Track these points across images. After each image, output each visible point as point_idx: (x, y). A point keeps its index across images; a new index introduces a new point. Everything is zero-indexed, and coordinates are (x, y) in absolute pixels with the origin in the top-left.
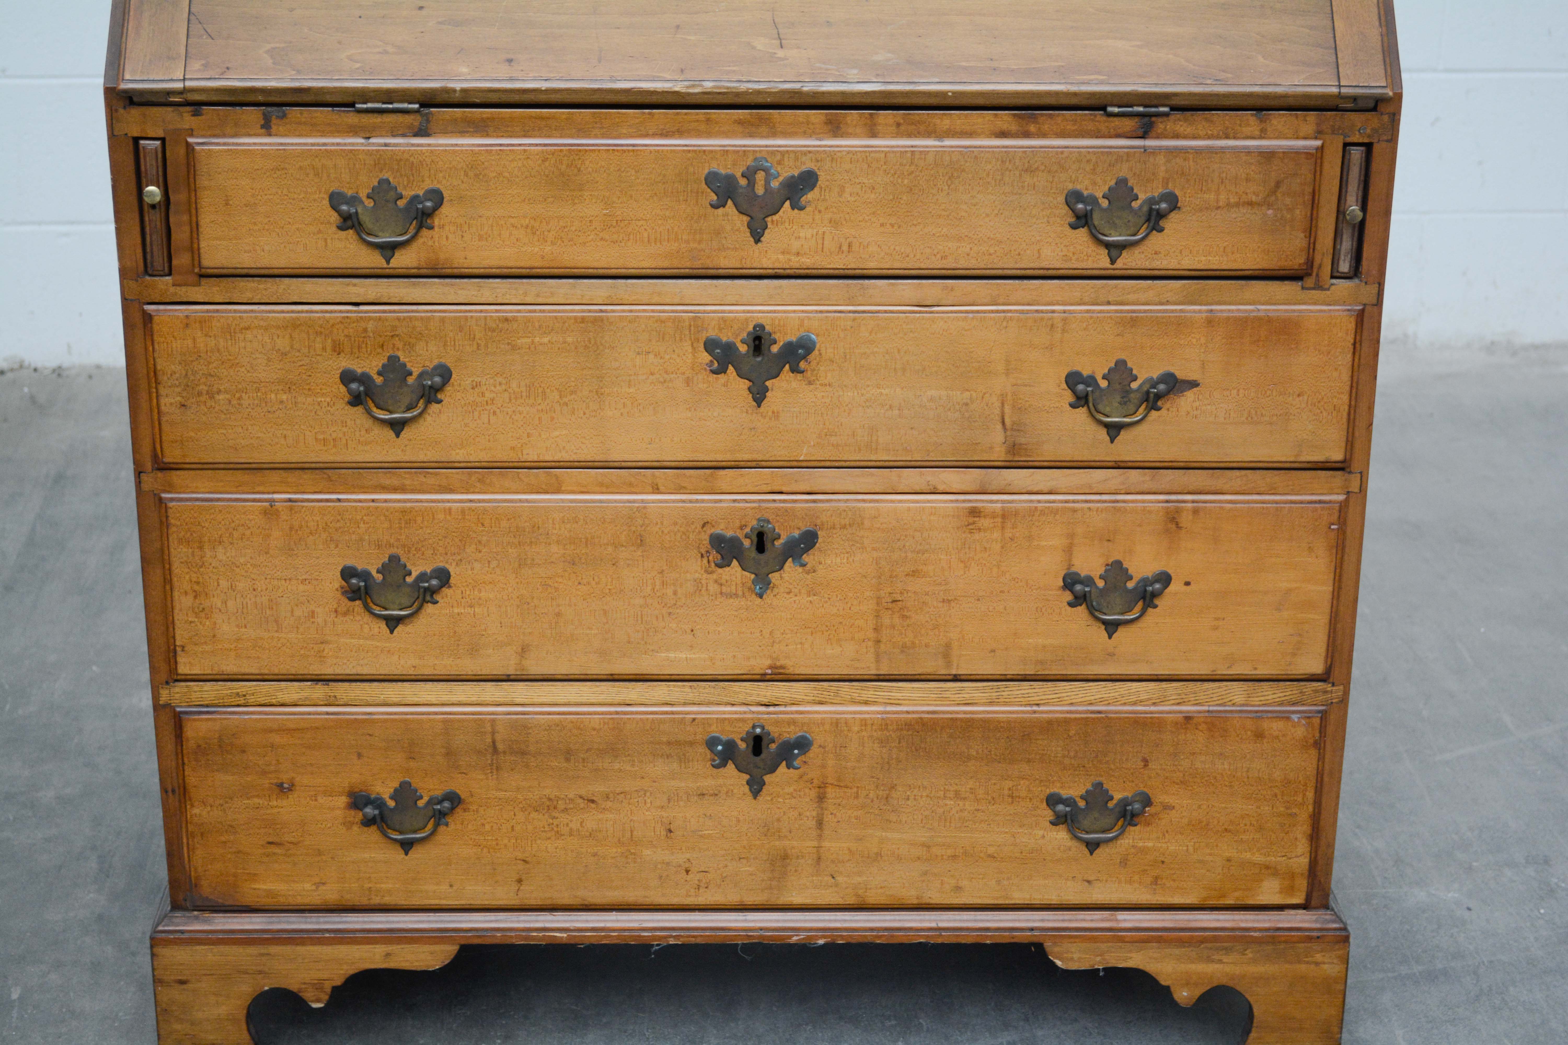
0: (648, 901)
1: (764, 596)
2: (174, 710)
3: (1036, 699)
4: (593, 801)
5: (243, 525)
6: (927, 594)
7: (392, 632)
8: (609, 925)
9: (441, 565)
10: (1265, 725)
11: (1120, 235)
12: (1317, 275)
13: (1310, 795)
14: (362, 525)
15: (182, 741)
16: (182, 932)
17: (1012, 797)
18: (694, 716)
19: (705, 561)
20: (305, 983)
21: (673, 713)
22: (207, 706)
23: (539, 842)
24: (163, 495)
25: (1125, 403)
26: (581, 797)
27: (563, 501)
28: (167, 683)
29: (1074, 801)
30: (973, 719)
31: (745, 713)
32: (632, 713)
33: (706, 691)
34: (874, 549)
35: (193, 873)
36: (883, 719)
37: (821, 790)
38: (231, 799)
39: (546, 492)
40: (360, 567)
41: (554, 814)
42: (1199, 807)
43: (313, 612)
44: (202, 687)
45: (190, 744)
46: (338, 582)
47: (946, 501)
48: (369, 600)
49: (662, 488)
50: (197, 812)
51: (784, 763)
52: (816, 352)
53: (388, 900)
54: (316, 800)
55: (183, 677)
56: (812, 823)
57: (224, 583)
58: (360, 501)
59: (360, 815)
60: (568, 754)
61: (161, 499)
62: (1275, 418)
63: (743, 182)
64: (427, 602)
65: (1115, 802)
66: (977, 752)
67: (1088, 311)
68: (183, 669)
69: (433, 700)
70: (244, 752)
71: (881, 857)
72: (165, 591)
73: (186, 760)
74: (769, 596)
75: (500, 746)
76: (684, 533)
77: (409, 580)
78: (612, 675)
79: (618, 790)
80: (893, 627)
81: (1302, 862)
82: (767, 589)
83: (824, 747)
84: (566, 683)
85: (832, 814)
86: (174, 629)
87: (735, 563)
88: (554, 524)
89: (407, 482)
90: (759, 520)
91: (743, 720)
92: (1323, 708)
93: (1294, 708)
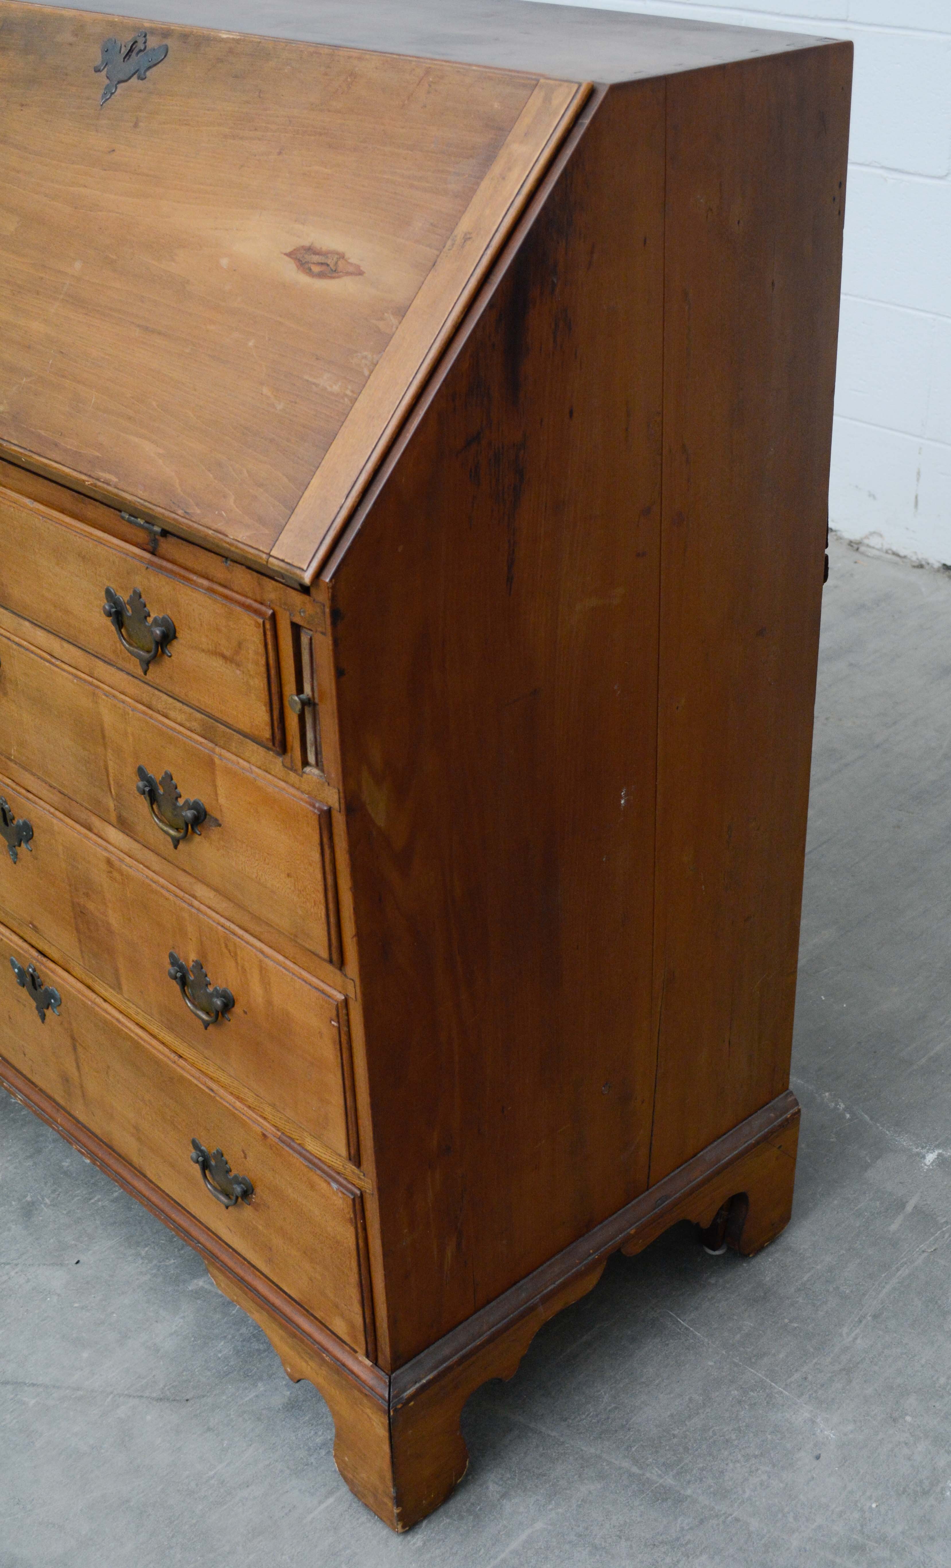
1: (15, 864)
3: (180, 1051)
6: (97, 917)
10: (315, 1178)
12: (293, 755)
17: (173, 1125)
25: (176, 816)
29: (208, 1154)
34: (63, 860)
36: (92, 1007)
37: (73, 1041)
42: (285, 1220)
51: (50, 1006)
56: (74, 1063)
65: (233, 1174)
71: (114, 1117)
74: (19, 865)
80: (85, 933)
82: (17, 858)
83: (67, 1008)
85: (83, 1065)
91: (29, 958)
92: (358, 1192)
93: (337, 1177)
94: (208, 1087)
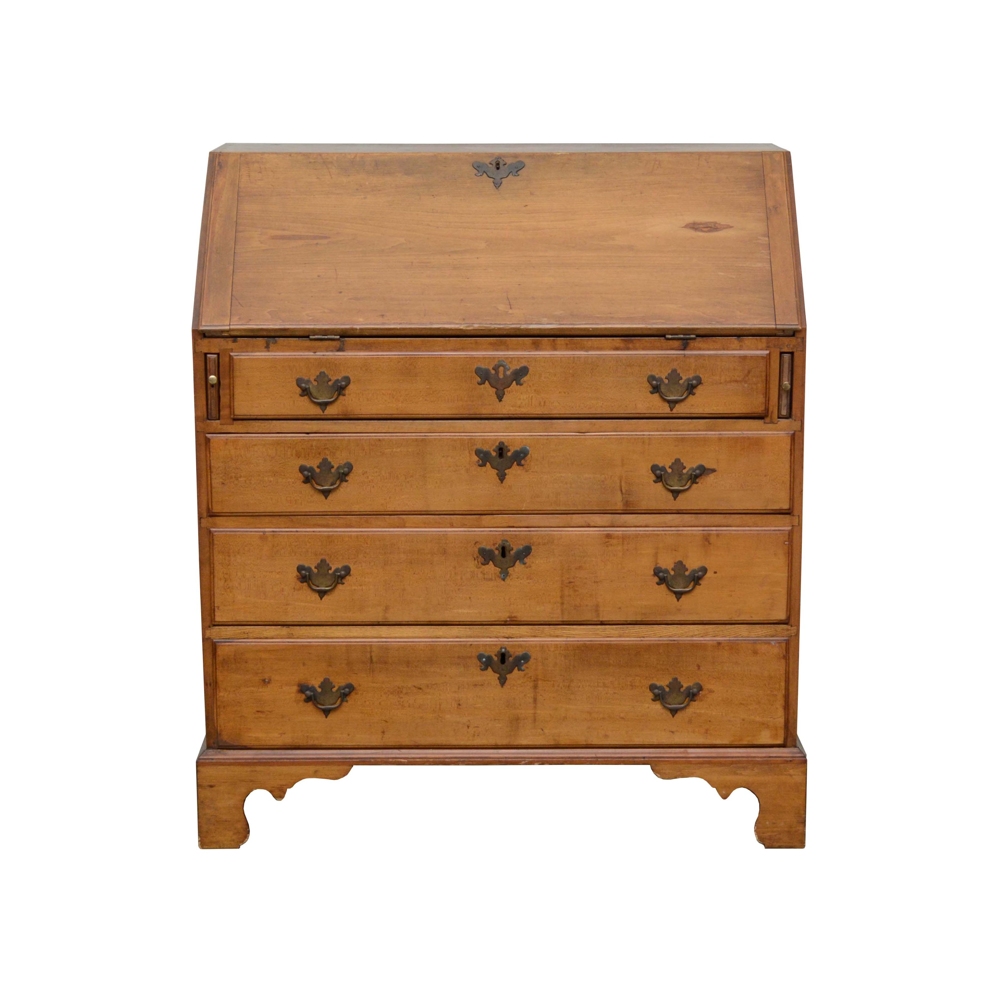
0: (448, 743)
1: (506, 580)
2: (213, 641)
4: (420, 689)
5: (250, 544)
6: (586, 579)
7: (321, 599)
8: (428, 756)
9: (345, 564)
10: (758, 646)
11: (675, 396)
12: (771, 416)
13: (783, 684)
14: (308, 544)
15: (216, 657)
16: (212, 759)
17: (632, 686)
18: (471, 643)
19: (476, 562)
20: (273, 787)
21: (460, 642)
22: (229, 639)
23: (393, 711)
24: (212, 529)
25: (680, 480)
26: (415, 687)
27: (406, 531)
28: (209, 627)
29: (663, 687)
30: (611, 644)
31: (497, 641)
32: (440, 642)
33: (477, 630)
34: (559, 555)
35: (219, 728)
36: (566, 644)
37: (536, 683)
38: (239, 688)
39: (398, 527)
40: (306, 565)
41: (401, 696)
42: (727, 691)
43: (283, 589)
44: (226, 628)
45: (219, 659)
46: (296, 573)
47: (595, 531)
48: (310, 583)
49: (455, 525)
50: (221, 694)
51: (516, 668)
52: (529, 455)
53: (316, 743)
54: (282, 688)
55: (218, 623)
56: (531, 700)
57: (239, 574)
58: (307, 532)
59: (304, 697)
60: (408, 663)
61: (210, 531)
62: (754, 487)
63: (493, 372)
64: (339, 583)
65: (684, 688)
66: (614, 662)
67: (660, 435)
68: (218, 619)
69: (341, 635)
70: (246, 662)
71: (567, 718)
72: (210, 579)
73: (217, 667)
74: (508, 580)
75: (374, 659)
76: (466, 547)
77: (330, 572)
78: (430, 621)
79: (434, 683)
80: (569, 596)
81: (781, 721)
82: (507, 576)
83: (536, 659)
84: (406, 627)
85: (541, 695)
86: (214, 598)
87: (491, 563)
88: (402, 543)
89: (330, 522)
90: (503, 541)
91: (495, 645)
92: (787, 638)
93: (774, 638)
94: (671, 641)
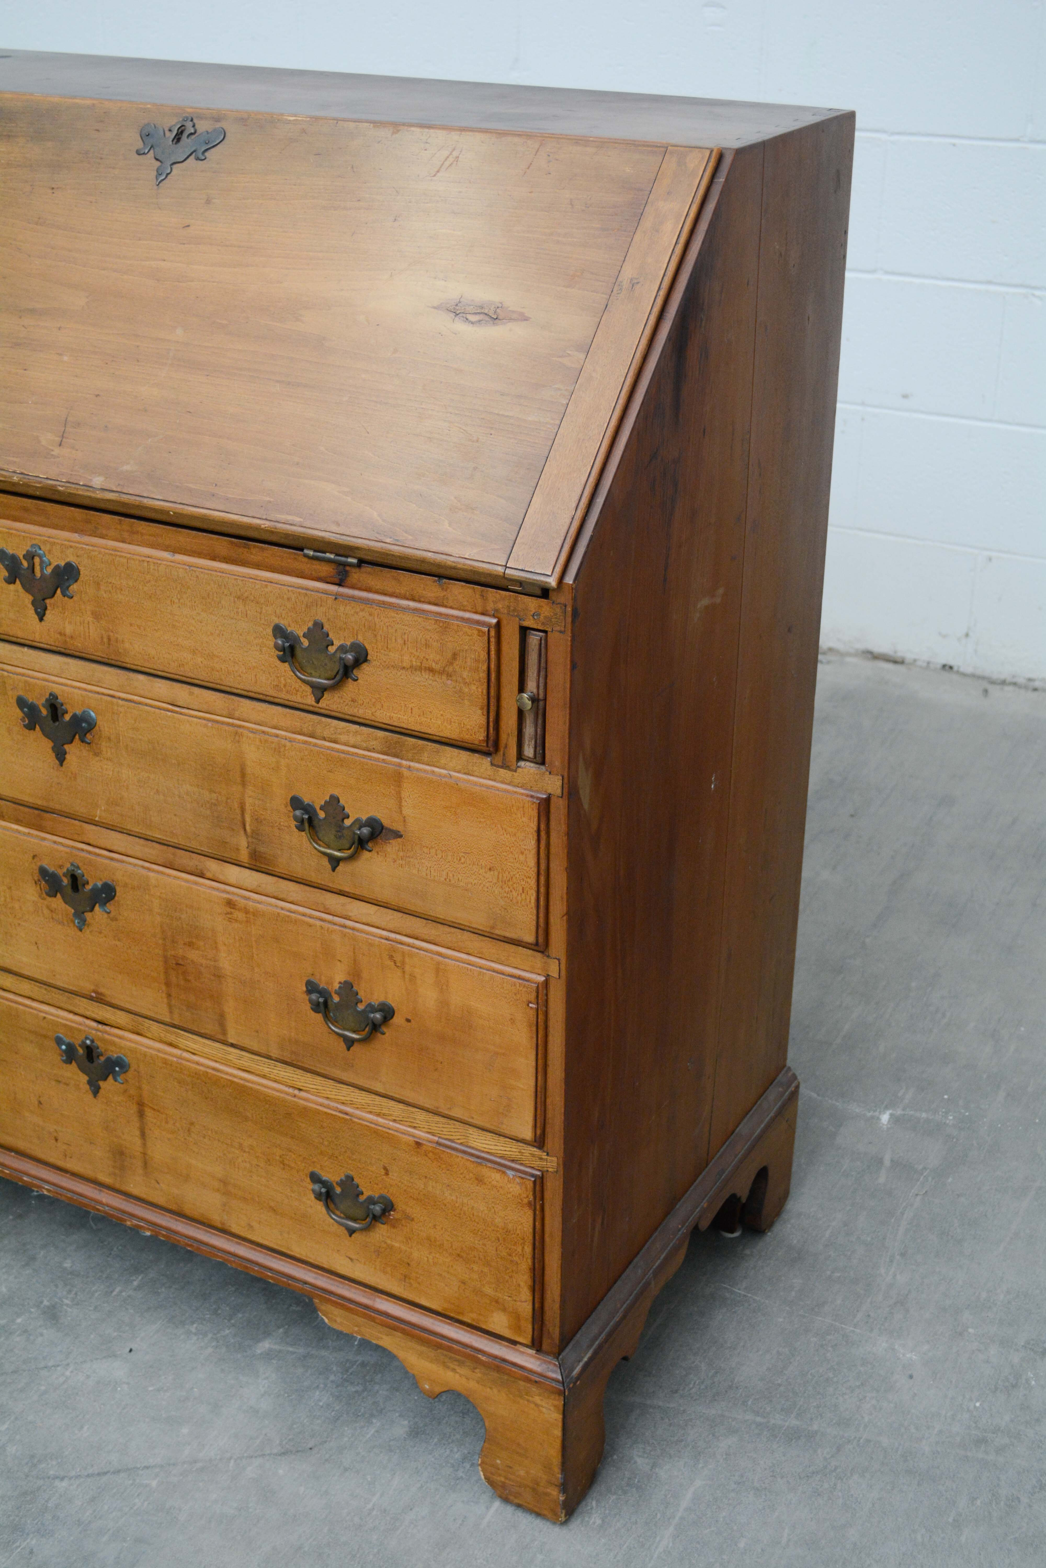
0: (33, 1153)
1: (83, 931)
3: (299, 1084)
6: (202, 965)
8: (7, 1162)
10: (486, 1171)
11: (320, 677)
12: (504, 755)
17: (284, 1164)
18: (44, 1015)
19: (38, 888)
25: (340, 837)
29: (332, 1184)
31: (81, 1023)
32: (3, 998)
33: (56, 996)
34: (158, 914)
36: (178, 1063)
37: (141, 1108)
42: (435, 1227)
47: (211, 887)
49: (5, 817)
51: (111, 1075)
52: (97, 728)
56: (137, 1132)
62: (470, 886)
63: (25, 564)
65: (364, 1196)
66: (253, 1116)
67: (305, 743)
71: (190, 1178)
74: (86, 932)
76: (21, 859)
80: (179, 986)
81: (526, 1308)
82: (84, 924)
83: (138, 1072)
85: (151, 1130)
87: (59, 895)
90: (72, 864)
91: (80, 1030)
92: (538, 1173)
93: (513, 1165)
94: (341, 1112)
